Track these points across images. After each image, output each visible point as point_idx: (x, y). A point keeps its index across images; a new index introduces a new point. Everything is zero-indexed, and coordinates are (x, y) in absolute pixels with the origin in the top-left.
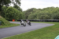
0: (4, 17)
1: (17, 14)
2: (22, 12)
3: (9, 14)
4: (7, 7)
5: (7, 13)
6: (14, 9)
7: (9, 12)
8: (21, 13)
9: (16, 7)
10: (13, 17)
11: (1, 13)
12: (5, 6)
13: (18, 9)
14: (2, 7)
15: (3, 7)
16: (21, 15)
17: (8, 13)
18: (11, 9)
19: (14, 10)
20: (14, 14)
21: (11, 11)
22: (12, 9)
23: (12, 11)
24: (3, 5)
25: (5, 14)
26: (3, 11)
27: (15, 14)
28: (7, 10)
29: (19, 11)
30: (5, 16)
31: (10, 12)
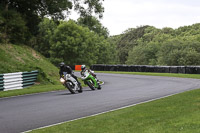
0: (47, 56)
1: (90, 44)
2: (106, 37)
3: (64, 46)
4: (58, 23)
5: (55, 41)
6: (81, 27)
7: (65, 39)
8: (105, 43)
9: (87, 21)
10: (78, 56)
11: (38, 43)
12: (50, 18)
13: (94, 29)
14: (40, 20)
15: (45, 22)
16: (104, 49)
17: (59, 43)
18: (69, 29)
19: (79, 31)
20: (80, 44)
21: (71, 35)
22: (73, 29)
23: (74, 36)
24: (43, 15)
25: (49, 47)
26: (43, 35)
27: (84, 45)
28: (56, 31)
29: (96, 36)
30: (50, 52)
31: (68, 37)
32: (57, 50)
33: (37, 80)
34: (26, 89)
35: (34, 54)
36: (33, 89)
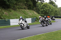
0: (39, 13)
1: (52, 10)
2: (57, 8)
3: (44, 10)
4: (42, 3)
5: (41, 9)
6: (49, 5)
7: (44, 8)
9: (51, 3)
10: (48, 13)
11: (36, 9)
12: (40, 2)
13: (53, 5)
14: (37, 3)
16: (57, 11)
17: (42, 9)
20: (49, 10)
22: (47, 5)
23: (47, 7)
24: (38, 1)
26: (38, 7)
27: (50, 10)
28: (42, 6)
29: (54, 7)
30: (40, 12)
31: (45, 8)
32: (42, 12)
33: (36, 21)
34: (33, 23)
35: (35, 13)
36: (34, 23)
